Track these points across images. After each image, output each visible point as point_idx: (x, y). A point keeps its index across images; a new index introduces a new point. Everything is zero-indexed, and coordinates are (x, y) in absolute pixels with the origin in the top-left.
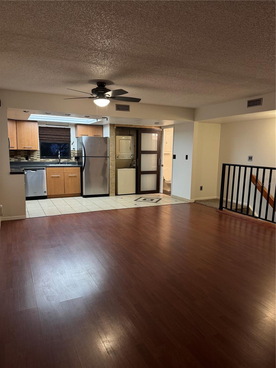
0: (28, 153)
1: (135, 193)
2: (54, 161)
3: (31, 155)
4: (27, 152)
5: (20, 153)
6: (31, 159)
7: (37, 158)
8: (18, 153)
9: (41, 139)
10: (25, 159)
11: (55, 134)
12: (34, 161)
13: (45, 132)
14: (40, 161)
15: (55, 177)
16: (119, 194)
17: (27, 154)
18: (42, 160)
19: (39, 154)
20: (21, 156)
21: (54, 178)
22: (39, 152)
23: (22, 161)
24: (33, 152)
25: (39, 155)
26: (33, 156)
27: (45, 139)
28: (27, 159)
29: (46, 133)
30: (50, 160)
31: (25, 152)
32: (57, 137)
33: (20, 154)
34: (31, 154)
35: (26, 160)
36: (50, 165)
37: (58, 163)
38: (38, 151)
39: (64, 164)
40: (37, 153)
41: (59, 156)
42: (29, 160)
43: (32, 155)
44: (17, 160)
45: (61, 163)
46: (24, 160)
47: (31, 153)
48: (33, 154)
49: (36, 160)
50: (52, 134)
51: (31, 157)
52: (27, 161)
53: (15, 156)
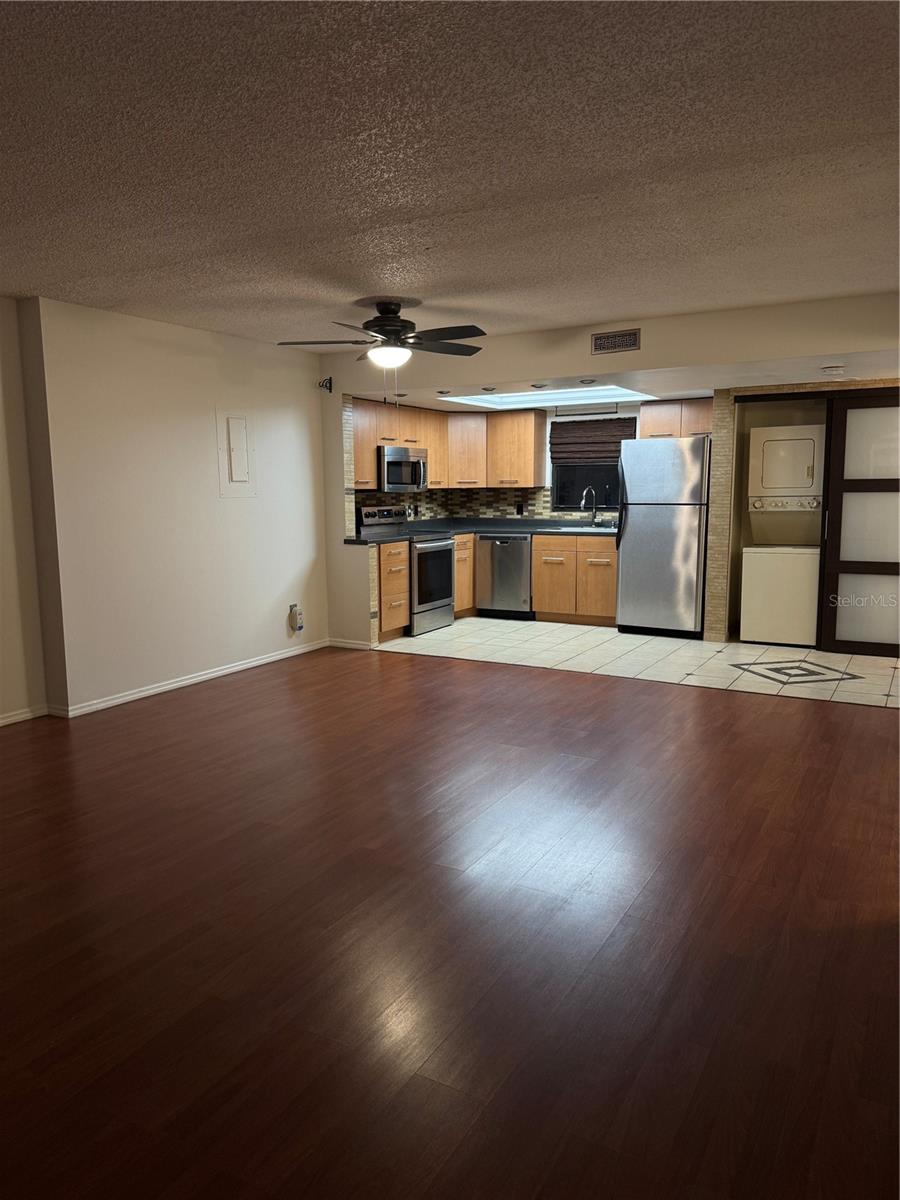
0: (523, 497)
1: (813, 643)
2: (585, 517)
3: (530, 502)
4: (520, 493)
5: (505, 496)
6: (529, 511)
7: (543, 509)
8: (502, 496)
9: (556, 455)
10: (515, 511)
11: (590, 440)
12: (537, 517)
13: (566, 435)
14: (548, 518)
15: (552, 563)
16: (741, 639)
17: (520, 499)
18: (555, 514)
19: (549, 499)
20: (509, 505)
21: (550, 566)
22: (549, 493)
23: (508, 517)
24: (535, 493)
25: (547, 502)
26: (534, 505)
27: (564, 455)
28: (520, 511)
29: (567, 440)
30: (574, 514)
31: (517, 493)
32: (596, 449)
33: (506, 499)
34: (531, 499)
35: (518, 513)
36: (564, 530)
37: (589, 524)
38: (545, 491)
39: (607, 527)
40: (545, 496)
41: (583, 502)
42: (525, 514)
43: (533, 502)
44: (498, 514)
45: (599, 525)
46: (513, 514)
47: (530, 496)
48: (534, 499)
49: (541, 514)
50: (584, 440)
51: (530, 508)
52: (519, 517)
53: (494, 505)
